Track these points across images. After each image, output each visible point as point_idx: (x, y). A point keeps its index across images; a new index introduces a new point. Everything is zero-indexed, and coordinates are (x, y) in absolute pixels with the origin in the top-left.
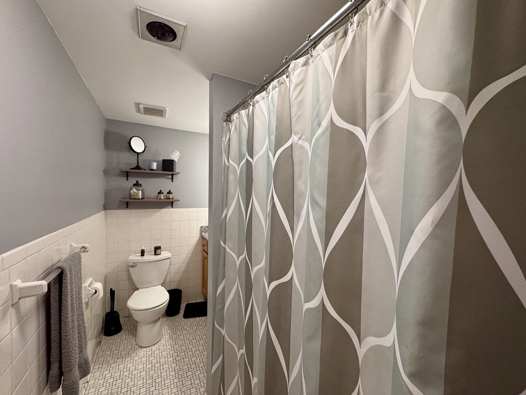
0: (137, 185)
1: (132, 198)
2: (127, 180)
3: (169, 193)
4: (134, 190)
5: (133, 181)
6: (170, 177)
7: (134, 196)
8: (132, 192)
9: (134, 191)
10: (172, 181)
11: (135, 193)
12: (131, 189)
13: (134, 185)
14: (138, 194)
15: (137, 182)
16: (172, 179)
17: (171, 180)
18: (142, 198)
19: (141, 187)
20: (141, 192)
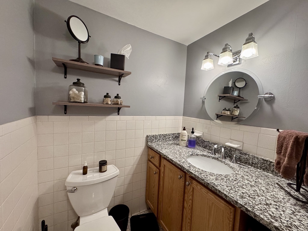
0: (78, 84)
1: (72, 101)
2: (65, 78)
3: (117, 97)
4: (75, 90)
5: (73, 79)
6: (117, 79)
7: (74, 98)
8: (71, 92)
9: (74, 92)
10: (119, 85)
11: (75, 94)
12: (70, 90)
13: (74, 83)
14: (79, 97)
15: (78, 80)
16: (119, 81)
17: (118, 83)
18: (85, 102)
19: (84, 87)
20: (83, 93)
